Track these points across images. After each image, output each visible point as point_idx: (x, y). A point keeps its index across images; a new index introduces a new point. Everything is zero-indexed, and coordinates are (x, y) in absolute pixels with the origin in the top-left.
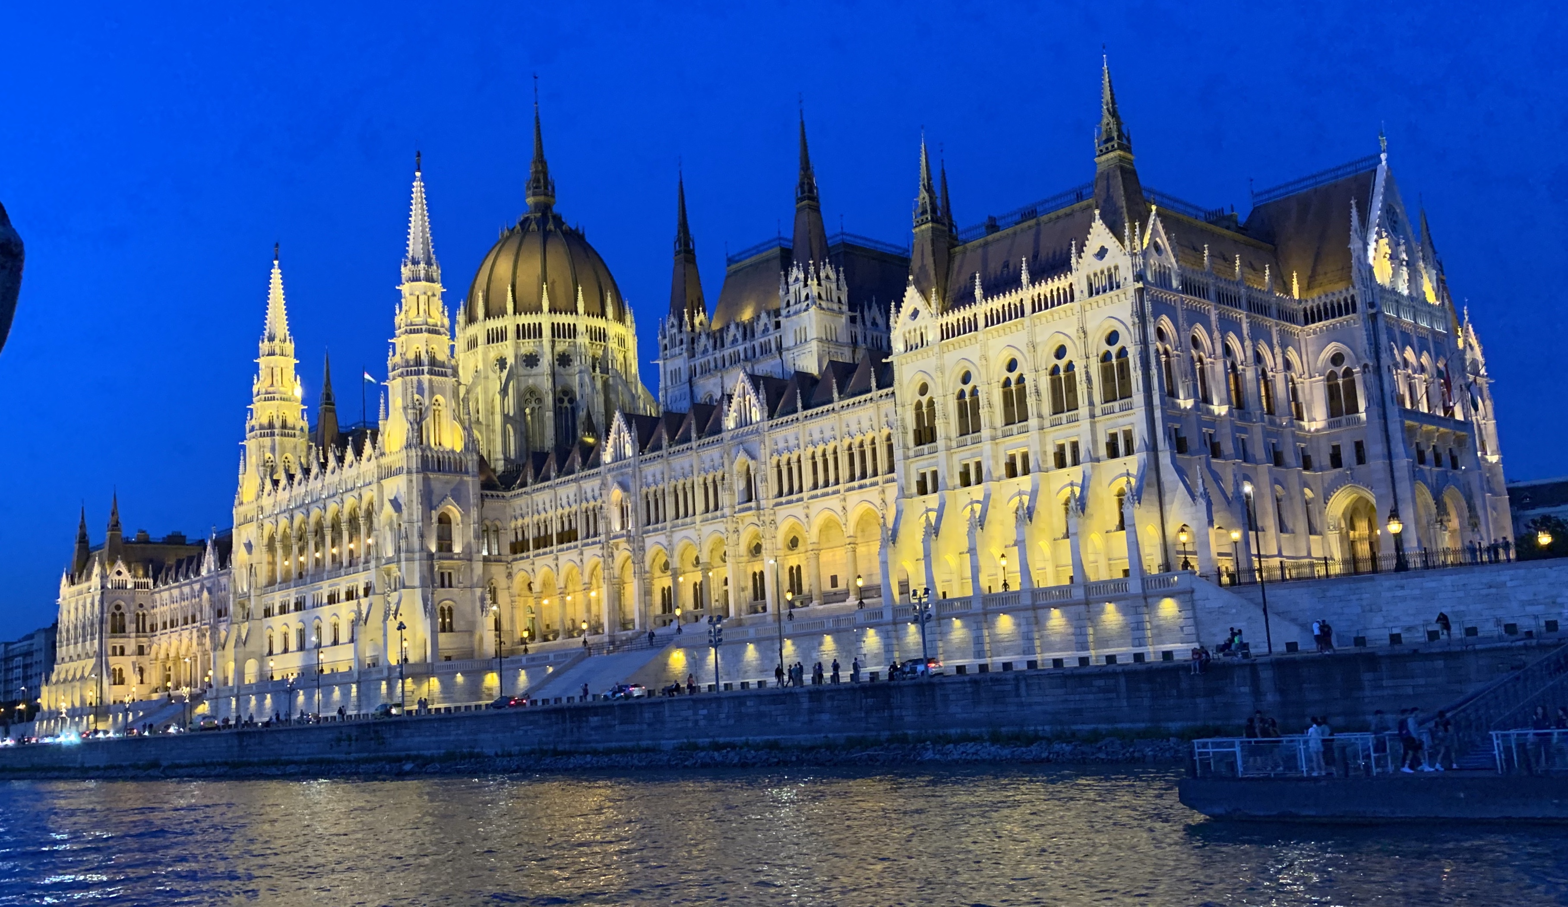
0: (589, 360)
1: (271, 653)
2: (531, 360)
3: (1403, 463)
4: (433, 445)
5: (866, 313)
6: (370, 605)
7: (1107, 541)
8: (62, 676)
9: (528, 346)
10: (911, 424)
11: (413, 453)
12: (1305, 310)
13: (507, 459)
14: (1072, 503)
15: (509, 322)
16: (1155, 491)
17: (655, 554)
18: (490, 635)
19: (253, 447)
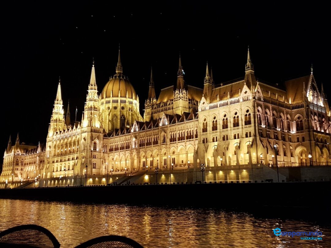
0: (128, 108)
1: (53, 171)
2: (115, 108)
3: (313, 142)
4: (93, 126)
5: (192, 101)
6: (78, 162)
7: (244, 156)
8: (4, 174)
9: (115, 105)
10: (202, 127)
11: (89, 128)
12: (292, 106)
13: (109, 130)
14: (237, 147)
15: (111, 99)
16: (256, 145)
17: (142, 154)
18: (104, 170)
19: (52, 125)
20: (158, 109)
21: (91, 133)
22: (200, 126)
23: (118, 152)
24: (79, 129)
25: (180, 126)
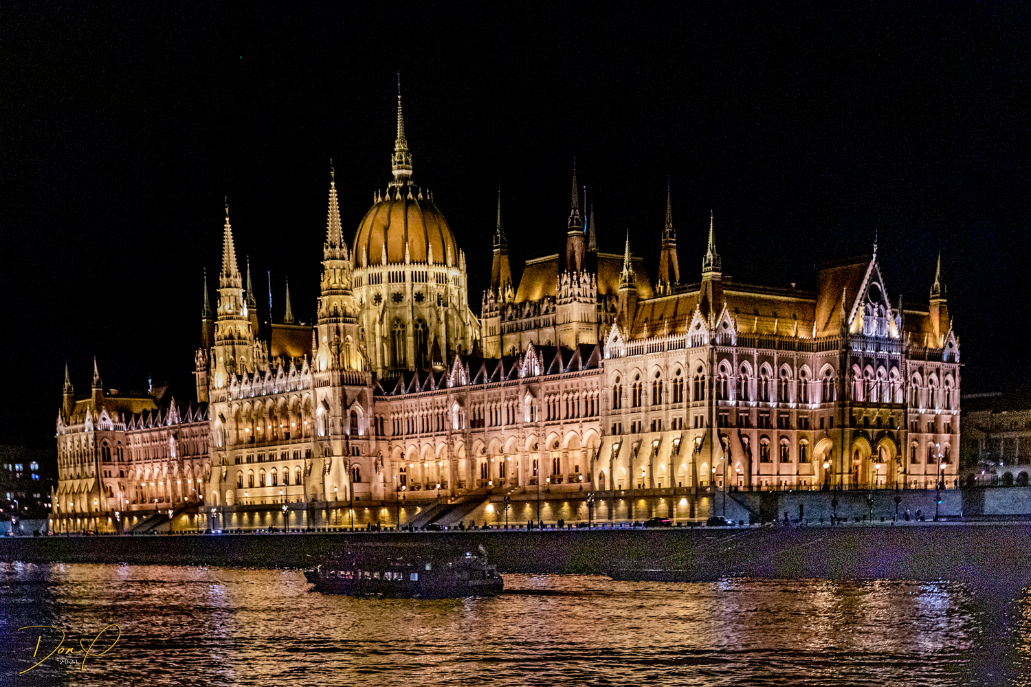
0: (436, 298)
2: (398, 297)
4: (346, 368)
8: (68, 489)
10: (611, 397)
11: (335, 373)
12: (818, 344)
14: (675, 449)
16: (709, 447)
17: (478, 445)
18: (381, 485)
19: (221, 353)
20: (519, 321)
21: (341, 388)
22: (607, 395)
23: (416, 437)
24: (306, 373)
25: (568, 382)
